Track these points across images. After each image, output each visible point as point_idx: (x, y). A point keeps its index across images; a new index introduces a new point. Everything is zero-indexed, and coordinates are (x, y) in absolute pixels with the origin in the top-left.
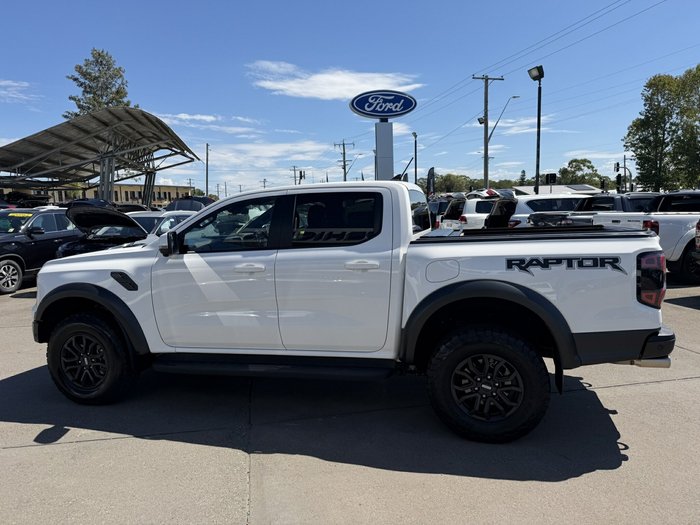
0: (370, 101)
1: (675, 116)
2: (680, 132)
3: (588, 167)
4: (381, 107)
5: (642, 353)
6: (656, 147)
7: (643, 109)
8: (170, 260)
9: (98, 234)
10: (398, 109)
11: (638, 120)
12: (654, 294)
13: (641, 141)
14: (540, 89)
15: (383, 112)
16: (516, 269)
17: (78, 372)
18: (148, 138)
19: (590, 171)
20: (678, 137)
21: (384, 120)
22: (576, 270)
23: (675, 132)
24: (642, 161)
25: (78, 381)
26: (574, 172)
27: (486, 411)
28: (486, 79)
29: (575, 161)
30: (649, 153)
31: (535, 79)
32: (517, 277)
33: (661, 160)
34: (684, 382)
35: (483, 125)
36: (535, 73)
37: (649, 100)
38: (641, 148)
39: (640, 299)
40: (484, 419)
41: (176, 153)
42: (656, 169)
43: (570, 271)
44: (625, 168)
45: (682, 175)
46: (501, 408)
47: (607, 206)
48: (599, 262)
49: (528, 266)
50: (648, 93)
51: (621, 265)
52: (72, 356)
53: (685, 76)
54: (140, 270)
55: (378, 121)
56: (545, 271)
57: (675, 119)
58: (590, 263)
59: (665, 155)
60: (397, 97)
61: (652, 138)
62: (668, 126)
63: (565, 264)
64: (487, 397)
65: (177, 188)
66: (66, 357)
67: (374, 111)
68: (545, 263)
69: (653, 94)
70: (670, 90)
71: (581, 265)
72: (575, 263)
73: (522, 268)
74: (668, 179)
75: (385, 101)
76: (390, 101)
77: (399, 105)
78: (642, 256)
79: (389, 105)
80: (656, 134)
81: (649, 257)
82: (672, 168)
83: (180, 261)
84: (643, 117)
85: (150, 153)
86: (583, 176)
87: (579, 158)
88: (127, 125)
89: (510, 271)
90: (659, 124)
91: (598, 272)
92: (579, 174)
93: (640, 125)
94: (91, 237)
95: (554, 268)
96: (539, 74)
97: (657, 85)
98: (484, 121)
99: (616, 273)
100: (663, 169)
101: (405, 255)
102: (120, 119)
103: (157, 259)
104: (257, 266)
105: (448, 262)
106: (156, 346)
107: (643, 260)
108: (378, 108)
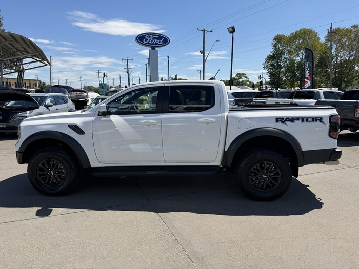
0: (146, 37)
1: (285, 54)
2: (288, 62)
3: (245, 77)
4: (152, 41)
5: (330, 158)
6: (277, 69)
7: (272, 50)
8: (102, 119)
9: (8, 105)
10: (160, 43)
11: (270, 55)
12: (335, 133)
13: (271, 65)
14: (233, 37)
15: (153, 44)
16: (280, 122)
17: (47, 180)
18: (21, 51)
19: (246, 79)
20: (287, 64)
21: (153, 48)
22: (305, 123)
23: (286, 62)
24: (272, 75)
25: (48, 184)
26: (238, 80)
27: (264, 187)
28: (204, 31)
29: (239, 74)
30: (274, 71)
31: (231, 32)
32: (281, 126)
33: (279, 75)
34: (328, 172)
35: (202, 54)
36: (231, 30)
37: (275, 46)
38: (271, 68)
39: (330, 136)
40: (263, 191)
41: (37, 61)
42: (277, 79)
43: (303, 123)
44: (263, 78)
45: (288, 83)
46: (271, 185)
47: (266, 95)
48: (315, 119)
49: (285, 121)
50: (275, 43)
51: (323, 121)
52: (44, 170)
53: (290, 36)
54: (85, 123)
55: (150, 48)
56: (292, 123)
57: (286, 56)
58: (311, 120)
59: (281, 72)
60: (160, 37)
61: (275, 64)
62: (283, 59)
63: (300, 120)
64: (264, 181)
65: (30, 80)
66: (40, 171)
67: (148, 43)
68: (292, 120)
69: (276, 43)
70: (284, 42)
71: (307, 121)
72: (305, 120)
73: (282, 122)
74: (282, 84)
75: (154, 38)
76: (156, 39)
77: (161, 41)
78: (331, 117)
79: (156, 41)
80: (277, 62)
81: (334, 117)
82: (284, 78)
83: (108, 119)
84: (272, 54)
85: (21, 60)
86: (242, 82)
87: (241, 73)
88: (9, 43)
89: (277, 124)
90: (279, 58)
91: (314, 124)
92: (240, 80)
93: (271, 58)
94: (4, 107)
95: (296, 122)
96: (232, 30)
97: (278, 39)
98: (203, 52)
99: (321, 124)
100: (280, 80)
101: (227, 116)
102: (6, 40)
103: (95, 118)
104: (152, 121)
105: (247, 120)
106: (94, 163)
107: (332, 119)
108: (150, 42)
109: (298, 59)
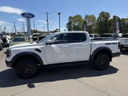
28: (47, 13)
37: (69, 20)
39: (118, 48)
55: (27, 19)
60: (31, 14)
101: (91, 43)
109: (76, 24)
